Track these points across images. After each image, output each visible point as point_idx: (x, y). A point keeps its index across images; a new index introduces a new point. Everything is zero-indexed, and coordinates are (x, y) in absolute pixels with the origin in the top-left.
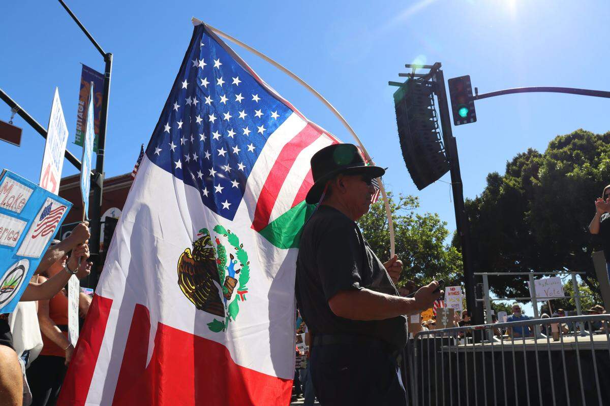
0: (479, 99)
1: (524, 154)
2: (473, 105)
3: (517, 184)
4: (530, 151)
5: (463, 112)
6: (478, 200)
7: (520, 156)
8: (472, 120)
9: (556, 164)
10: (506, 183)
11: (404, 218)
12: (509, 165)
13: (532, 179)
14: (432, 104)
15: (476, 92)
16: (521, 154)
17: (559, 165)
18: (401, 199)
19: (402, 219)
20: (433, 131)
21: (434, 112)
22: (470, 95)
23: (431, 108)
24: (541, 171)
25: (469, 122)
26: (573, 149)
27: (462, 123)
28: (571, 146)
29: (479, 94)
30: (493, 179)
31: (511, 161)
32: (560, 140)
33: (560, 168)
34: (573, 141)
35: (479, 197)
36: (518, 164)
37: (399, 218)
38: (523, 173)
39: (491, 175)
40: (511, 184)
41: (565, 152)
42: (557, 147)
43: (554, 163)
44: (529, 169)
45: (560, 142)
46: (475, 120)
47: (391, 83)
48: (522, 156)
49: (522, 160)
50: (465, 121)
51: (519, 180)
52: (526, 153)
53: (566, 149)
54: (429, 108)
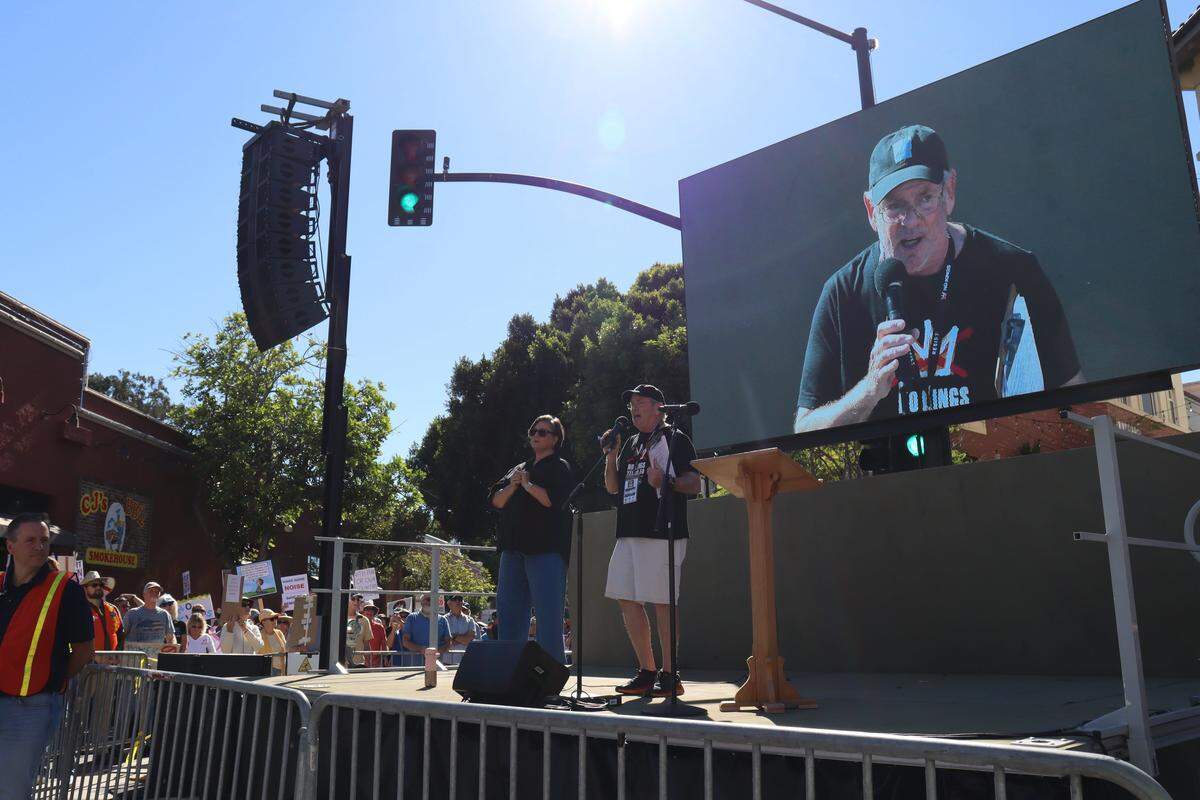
0: (448, 181)
1: (590, 288)
2: (431, 191)
3: (561, 344)
4: (602, 283)
5: (409, 202)
6: (485, 364)
7: (582, 290)
8: (423, 221)
9: (633, 318)
10: (540, 340)
11: (310, 384)
12: (558, 304)
13: (586, 339)
14: (312, 181)
15: (446, 167)
16: (585, 286)
17: (639, 321)
18: (312, 345)
19: (305, 387)
20: (303, 237)
21: (312, 199)
22: (428, 171)
23: (308, 189)
24: (605, 327)
25: (417, 223)
26: (667, 296)
27: (404, 223)
28: (665, 289)
29: (450, 171)
30: (522, 328)
31: (563, 297)
32: (657, 272)
33: (639, 327)
34: (673, 280)
35: (489, 357)
36: (574, 305)
37: (299, 383)
38: (575, 326)
39: (518, 318)
40: (550, 342)
41: (654, 299)
42: (649, 285)
43: (631, 314)
44: (586, 320)
45: (655, 276)
46: (429, 222)
47: (237, 123)
48: (584, 291)
49: (581, 299)
50: (410, 221)
51: (566, 336)
52: (595, 286)
53: (656, 293)
54: (305, 189)
